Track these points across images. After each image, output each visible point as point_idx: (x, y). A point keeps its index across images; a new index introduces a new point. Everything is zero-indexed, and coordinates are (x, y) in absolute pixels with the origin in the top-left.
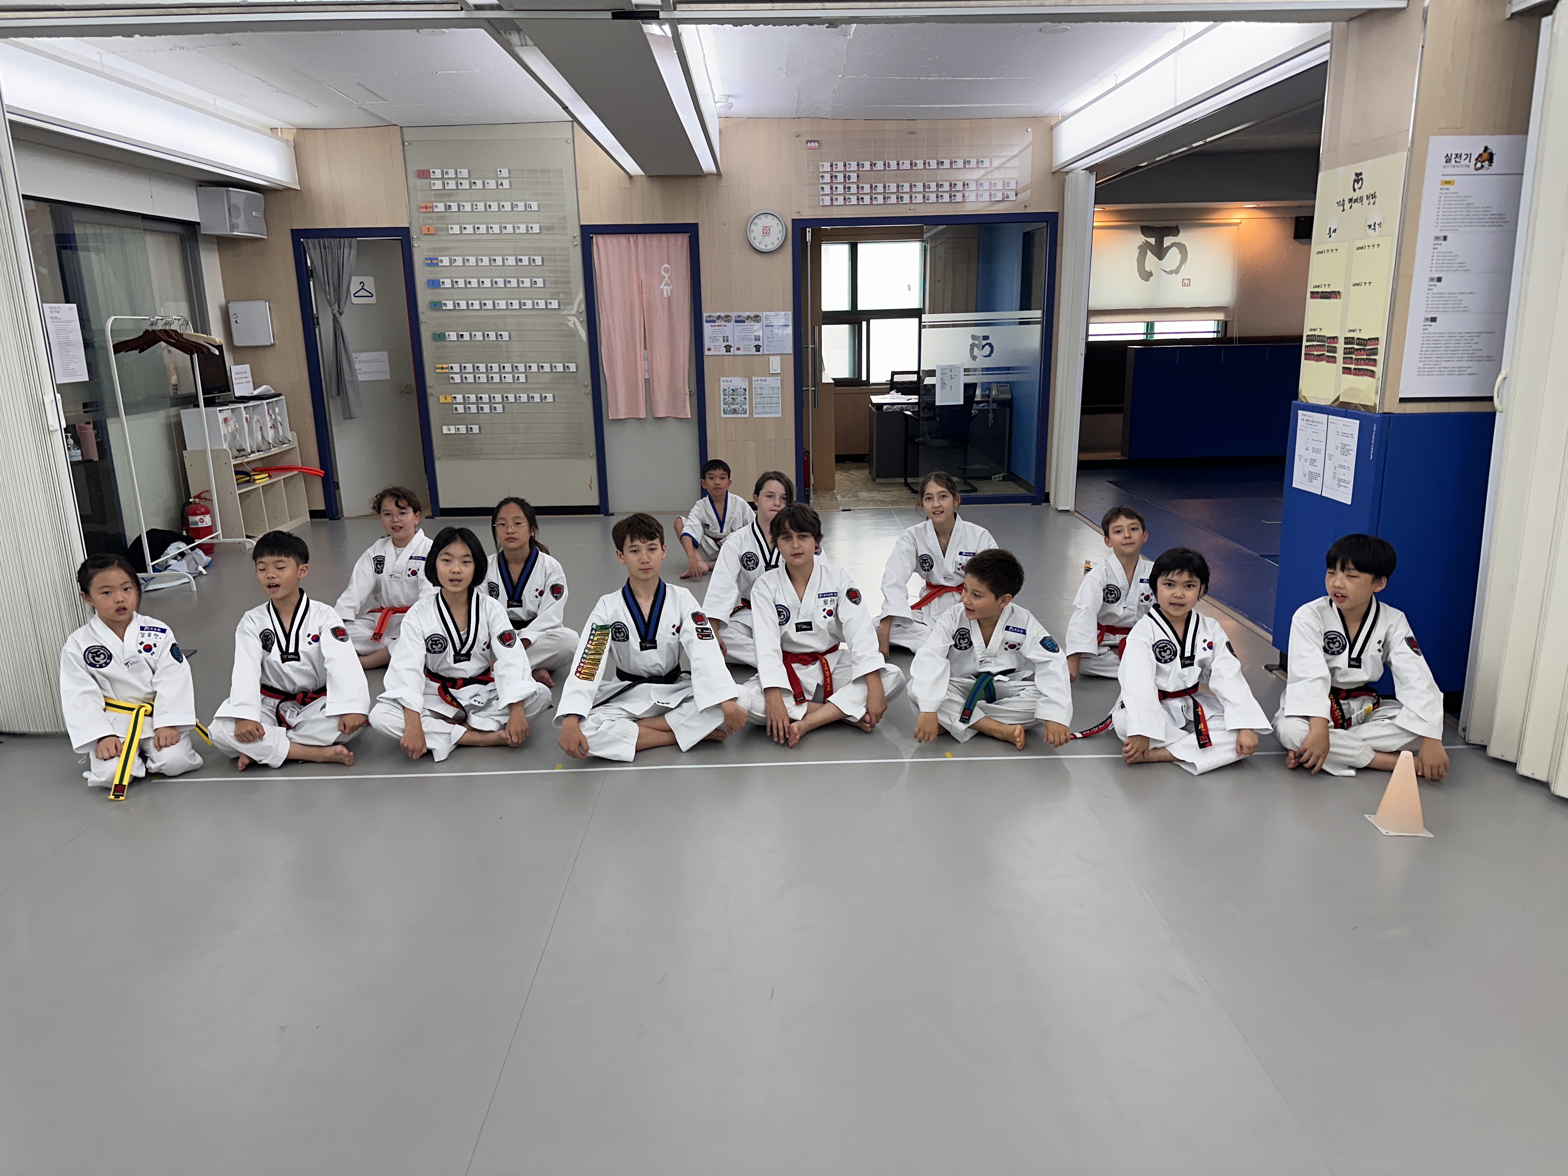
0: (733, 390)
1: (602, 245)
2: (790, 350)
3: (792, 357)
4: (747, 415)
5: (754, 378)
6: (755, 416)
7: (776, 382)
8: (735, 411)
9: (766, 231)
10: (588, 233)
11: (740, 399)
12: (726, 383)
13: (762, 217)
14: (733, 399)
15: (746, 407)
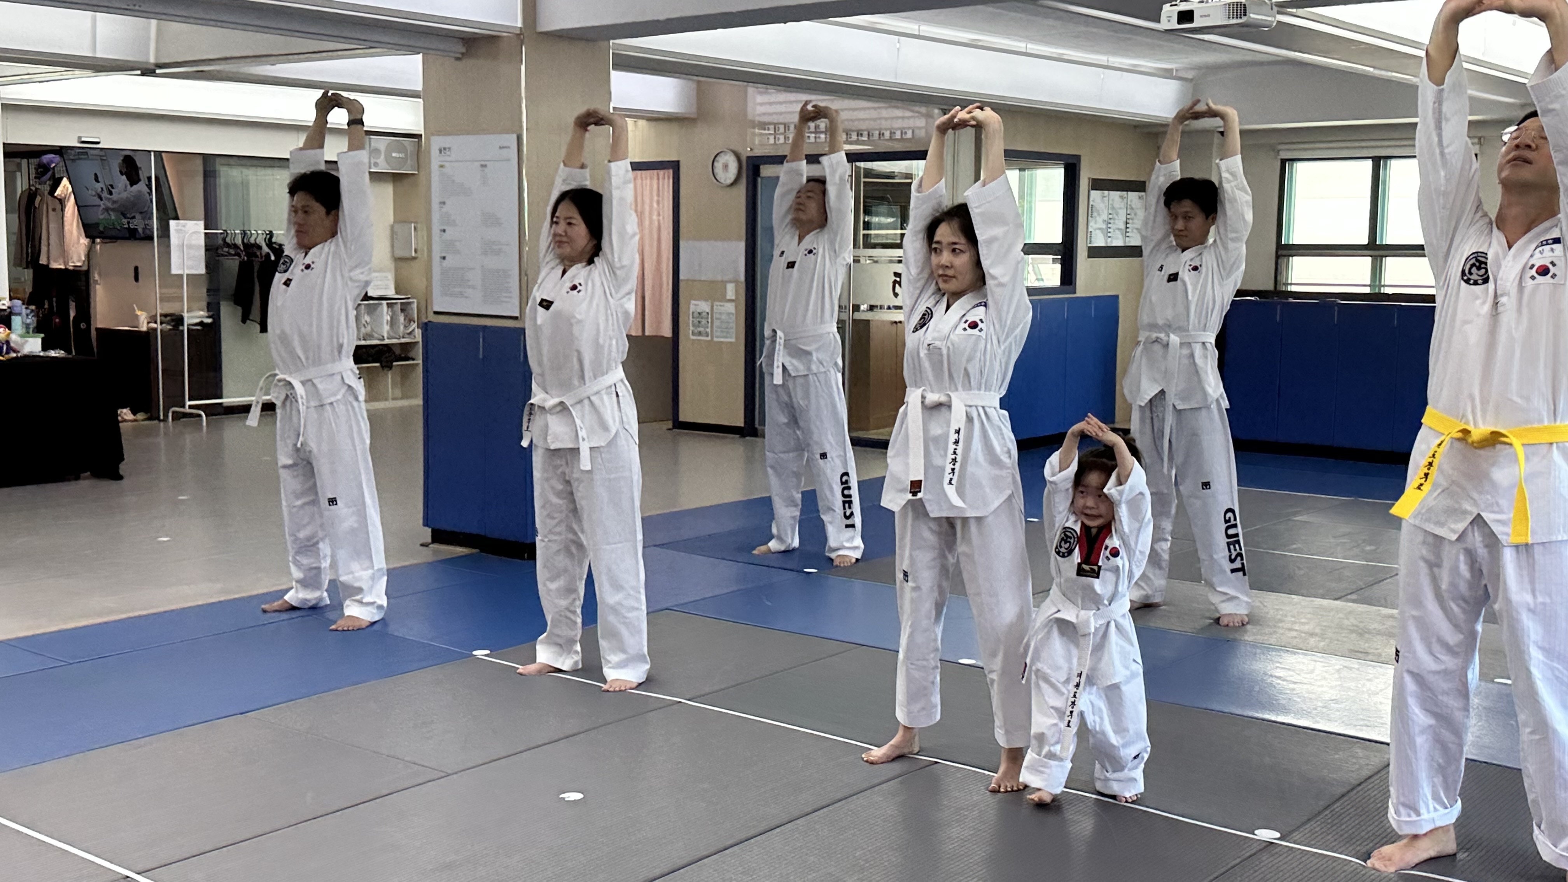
0: (699, 313)
2: (742, 277)
3: (743, 284)
4: (709, 338)
5: (716, 303)
6: (715, 339)
7: (730, 307)
8: (700, 334)
9: (726, 167)
11: (704, 322)
12: (694, 306)
13: (722, 154)
14: (699, 322)
15: (709, 330)
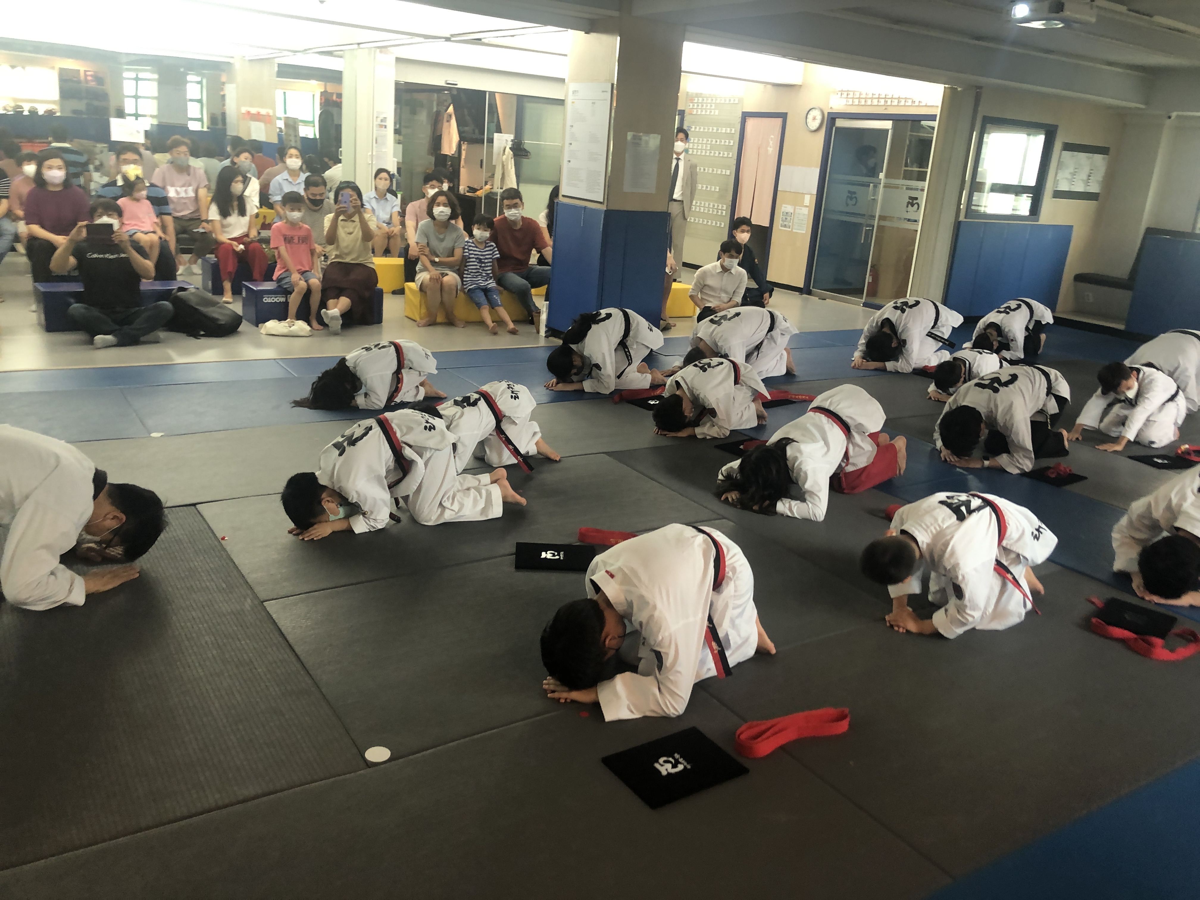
0: (787, 213)
1: (751, 123)
2: (815, 192)
3: (815, 196)
4: (790, 230)
5: (797, 207)
6: (794, 231)
7: (805, 211)
8: (785, 226)
9: (814, 119)
10: (746, 116)
11: (789, 218)
12: (784, 208)
13: (813, 110)
14: (786, 218)
15: (791, 224)
